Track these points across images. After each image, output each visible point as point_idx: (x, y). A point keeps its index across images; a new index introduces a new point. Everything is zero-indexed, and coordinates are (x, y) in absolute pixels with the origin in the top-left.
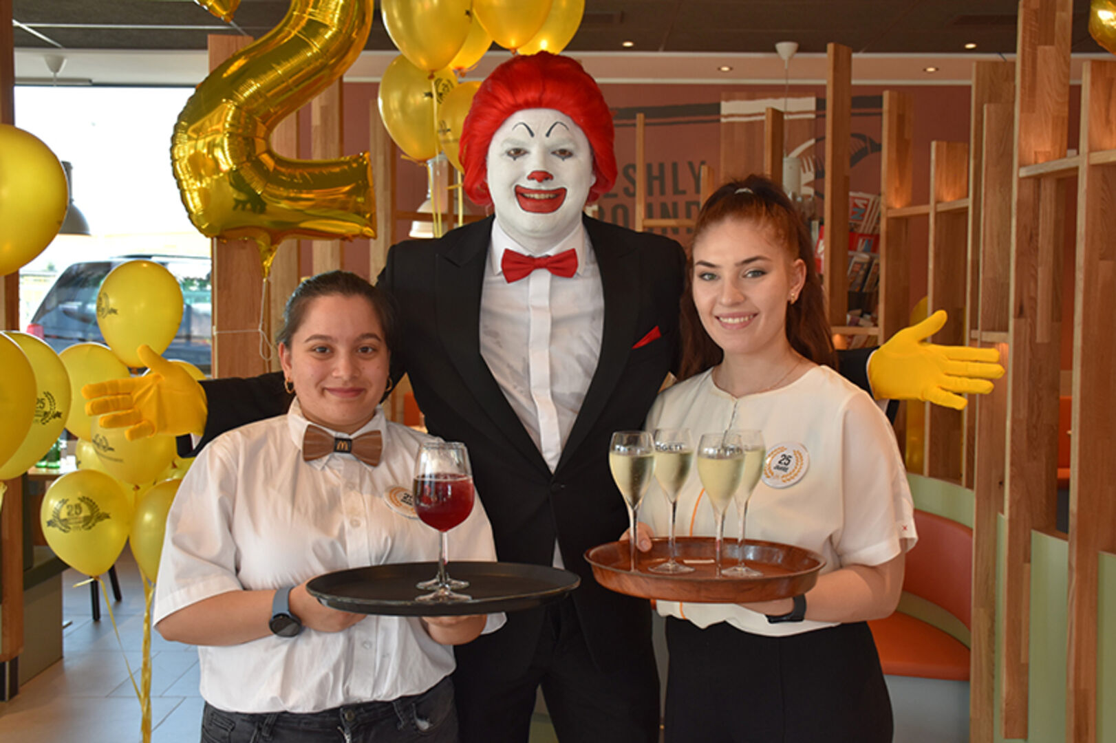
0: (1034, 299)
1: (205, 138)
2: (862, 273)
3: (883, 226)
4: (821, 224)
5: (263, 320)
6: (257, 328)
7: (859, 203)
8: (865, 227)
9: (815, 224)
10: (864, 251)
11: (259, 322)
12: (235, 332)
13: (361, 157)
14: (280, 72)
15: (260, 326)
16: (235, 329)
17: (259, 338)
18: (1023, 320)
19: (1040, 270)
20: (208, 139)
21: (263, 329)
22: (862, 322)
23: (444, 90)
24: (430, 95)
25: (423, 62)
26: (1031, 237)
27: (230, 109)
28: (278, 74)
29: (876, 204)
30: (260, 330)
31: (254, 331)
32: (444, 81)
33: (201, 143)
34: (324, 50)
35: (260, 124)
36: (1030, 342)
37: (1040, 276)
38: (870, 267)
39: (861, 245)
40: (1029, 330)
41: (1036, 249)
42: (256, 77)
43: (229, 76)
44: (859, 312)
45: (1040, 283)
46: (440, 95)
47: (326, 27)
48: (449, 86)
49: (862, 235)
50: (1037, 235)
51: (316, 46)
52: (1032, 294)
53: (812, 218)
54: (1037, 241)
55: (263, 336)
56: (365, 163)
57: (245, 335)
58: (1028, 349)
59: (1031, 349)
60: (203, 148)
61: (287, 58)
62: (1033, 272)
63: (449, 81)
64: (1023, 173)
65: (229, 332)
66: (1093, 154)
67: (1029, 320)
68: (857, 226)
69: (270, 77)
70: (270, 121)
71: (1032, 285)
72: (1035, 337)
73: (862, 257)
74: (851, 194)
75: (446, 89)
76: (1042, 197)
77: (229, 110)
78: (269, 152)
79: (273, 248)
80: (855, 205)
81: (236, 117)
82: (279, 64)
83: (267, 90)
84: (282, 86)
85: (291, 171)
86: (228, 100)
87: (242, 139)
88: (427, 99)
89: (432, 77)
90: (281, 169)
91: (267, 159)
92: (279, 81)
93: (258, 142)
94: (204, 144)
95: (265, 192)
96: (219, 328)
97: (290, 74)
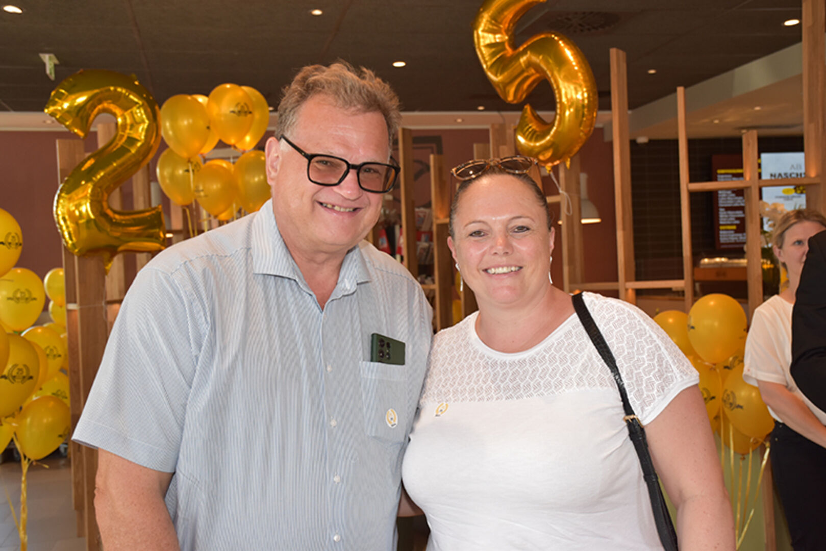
1: (73, 202)
2: (425, 254)
3: (434, 229)
4: (401, 227)
7: (421, 215)
8: (425, 228)
9: (397, 228)
10: (426, 241)
13: (157, 208)
14: (115, 164)
16: (90, 305)
17: (102, 310)
20: (75, 203)
22: (427, 281)
24: (188, 171)
25: (185, 155)
28: (115, 166)
29: (430, 215)
31: (100, 305)
32: (195, 163)
33: (71, 205)
34: (138, 151)
35: (105, 192)
38: (429, 251)
39: (423, 237)
42: (102, 168)
43: (86, 170)
44: (424, 276)
46: (193, 171)
47: (137, 140)
48: (198, 166)
49: (424, 232)
51: (133, 151)
53: (395, 223)
57: (95, 307)
60: (72, 207)
61: (119, 158)
63: (198, 163)
65: (87, 306)
68: (420, 227)
69: (109, 169)
70: (109, 191)
73: (423, 244)
74: (417, 210)
75: (196, 167)
77: (89, 188)
78: (109, 207)
79: (112, 259)
80: (419, 216)
81: (93, 190)
82: (115, 161)
83: (109, 174)
84: (116, 172)
85: (122, 217)
86: (87, 182)
87: (96, 203)
88: (186, 173)
89: (189, 161)
90: (117, 217)
91: (109, 212)
92: (115, 169)
93: (105, 204)
94: (73, 205)
95: (111, 230)
96: (81, 304)
97: (120, 166)
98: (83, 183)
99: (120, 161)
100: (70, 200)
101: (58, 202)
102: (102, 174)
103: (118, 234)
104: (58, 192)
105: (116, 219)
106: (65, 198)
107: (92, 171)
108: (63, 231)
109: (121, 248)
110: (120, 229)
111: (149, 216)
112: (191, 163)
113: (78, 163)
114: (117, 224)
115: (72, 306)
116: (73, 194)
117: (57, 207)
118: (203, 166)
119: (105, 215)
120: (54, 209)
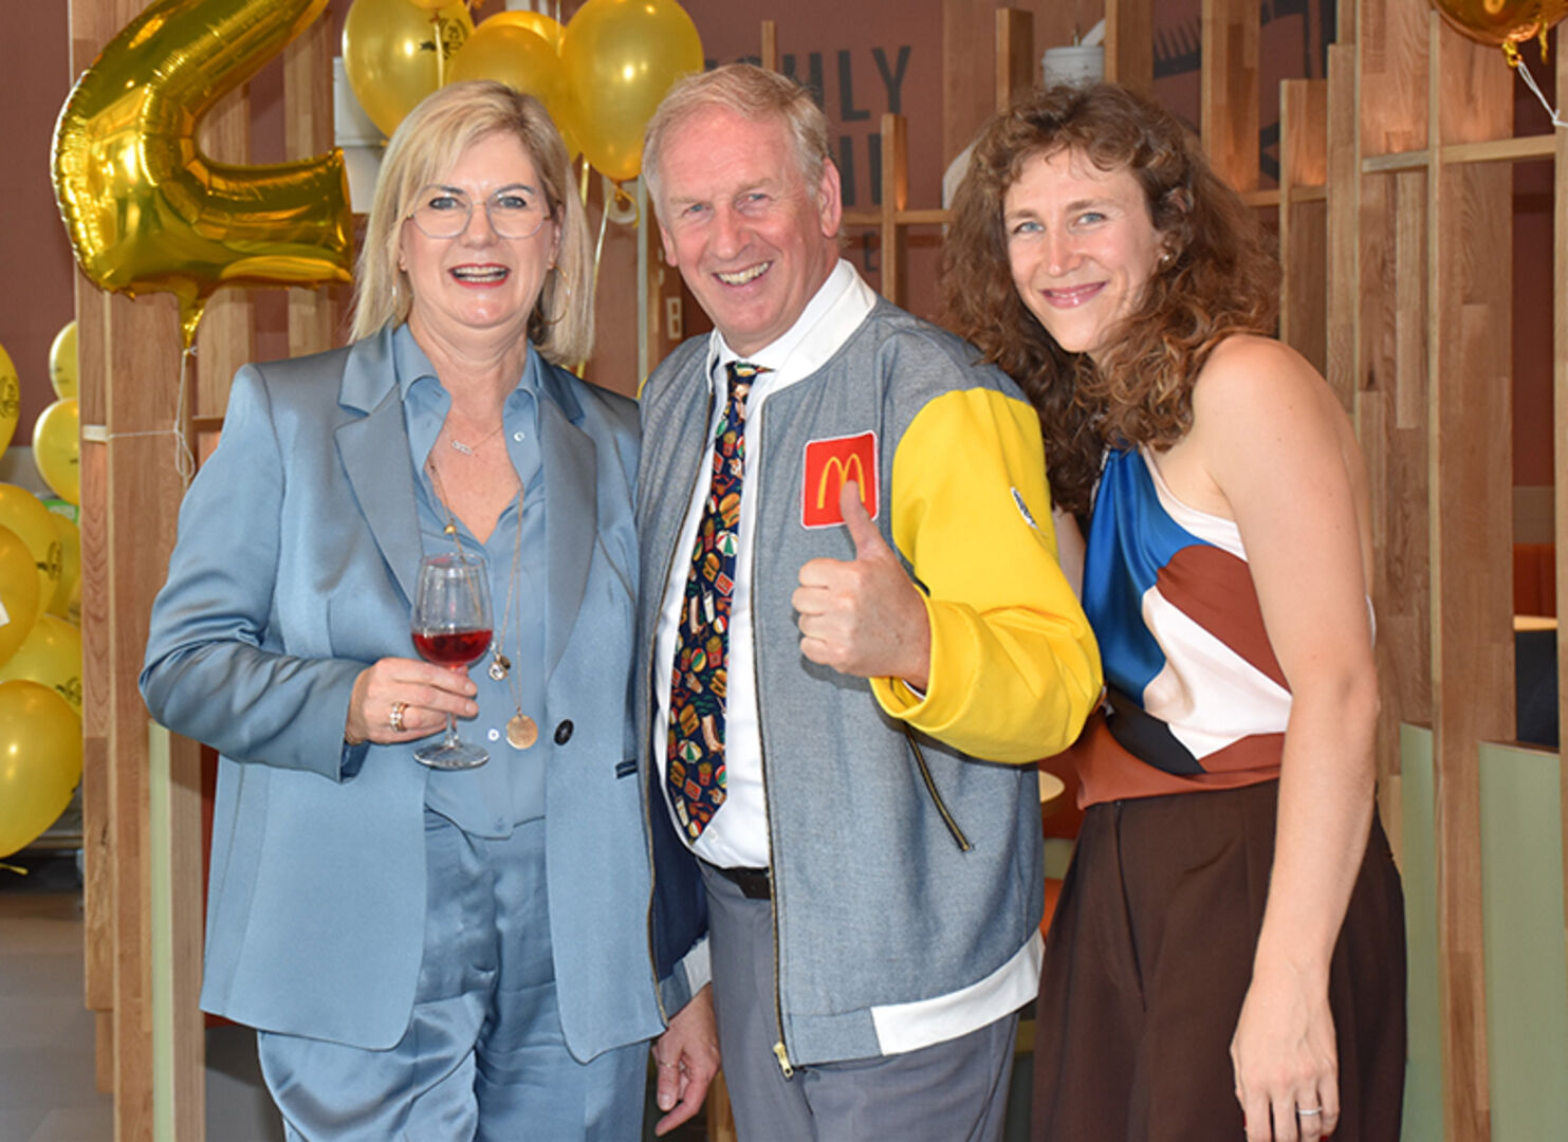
0: (1390, 362)
1: (102, 140)
5: (181, 416)
6: (172, 427)
11: (174, 418)
12: (140, 434)
13: (330, 157)
14: (216, 33)
15: (177, 424)
16: (139, 431)
17: (174, 444)
18: (1374, 394)
19: (1399, 315)
20: (107, 141)
21: (180, 429)
23: (451, 36)
24: (430, 46)
26: (1384, 264)
27: (146, 96)
28: (215, 37)
30: (176, 431)
31: (166, 433)
32: (452, 23)
33: (96, 146)
35: (187, 114)
36: (1387, 427)
37: (1400, 325)
40: (1384, 408)
41: (1393, 283)
42: (182, 45)
43: (139, 47)
45: (1400, 336)
46: (446, 45)
48: (460, 30)
50: (1394, 261)
52: (1387, 352)
54: (1394, 271)
55: (181, 440)
56: (338, 165)
57: (154, 438)
58: (1384, 439)
59: (1389, 439)
60: (99, 154)
61: (227, 14)
62: (1388, 318)
63: (459, 21)
64: (1367, 166)
65: (131, 435)
66: (1448, 149)
67: (1384, 394)
69: (200, 46)
70: (199, 108)
71: (1387, 339)
72: (1395, 419)
75: (454, 35)
76: (1401, 202)
77: (144, 98)
78: (198, 156)
79: (200, 302)
81: (156, 108)
82: (216, 24)
83: (198, 62)
84: (219, 56)
85: (232, 185)
86: (140, 83)
87: (165, 141)
88: (428, 52)
89: (436, 19)
90: (219, 183)
91: (197, 169)
92: (216, 49)
93: (185, 144)
94: (101, 148)
95: (200, 221)
96: (116, 430)
97: (231, 37)
98: (130, 84)
99: (228, 25)
100: (93, 131)
101: (62, 137)
102: (181, 60)
103: (218, 233)
104: (64, 111)
105: (215, 190)
106: (81, 127)
107: (158, 49)
108: (73, 221)
109: (230, 271)
110: (227, 220)
111: (307, 181)
112: (442, 22)
113: (121, 26)
114: (220, 204)
115: (95, 433)
116: (103, 119)
117: (60, 154)
118: (472, 31)
119: (186, 178)
120: (53, 157)
